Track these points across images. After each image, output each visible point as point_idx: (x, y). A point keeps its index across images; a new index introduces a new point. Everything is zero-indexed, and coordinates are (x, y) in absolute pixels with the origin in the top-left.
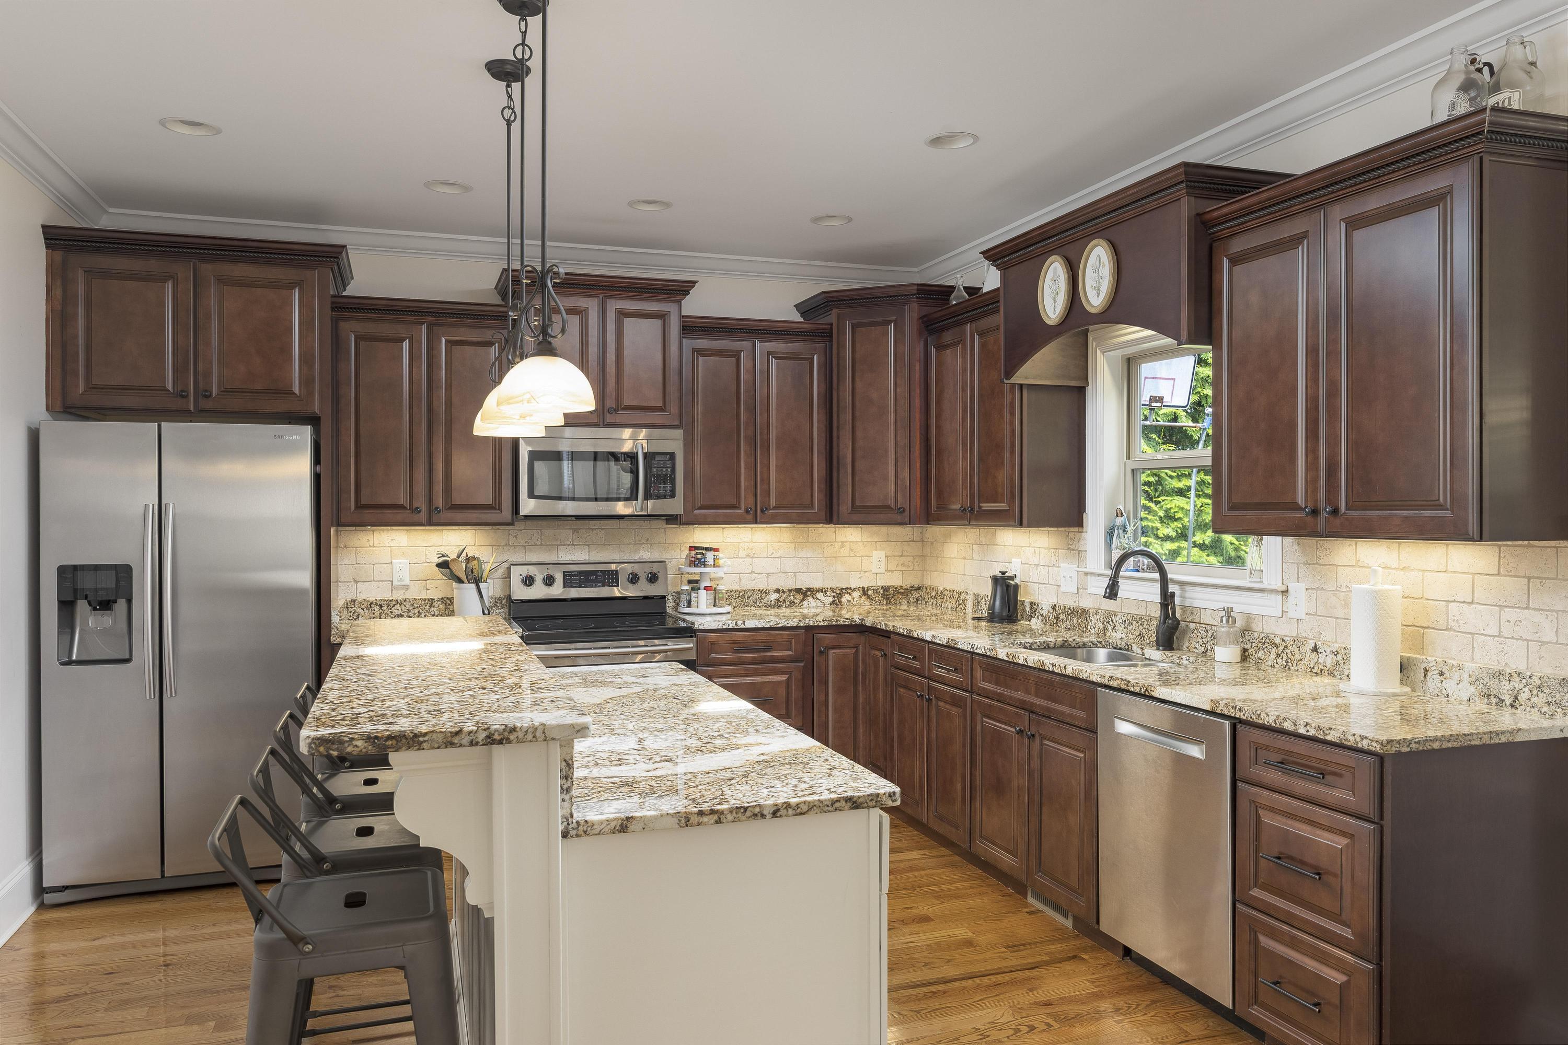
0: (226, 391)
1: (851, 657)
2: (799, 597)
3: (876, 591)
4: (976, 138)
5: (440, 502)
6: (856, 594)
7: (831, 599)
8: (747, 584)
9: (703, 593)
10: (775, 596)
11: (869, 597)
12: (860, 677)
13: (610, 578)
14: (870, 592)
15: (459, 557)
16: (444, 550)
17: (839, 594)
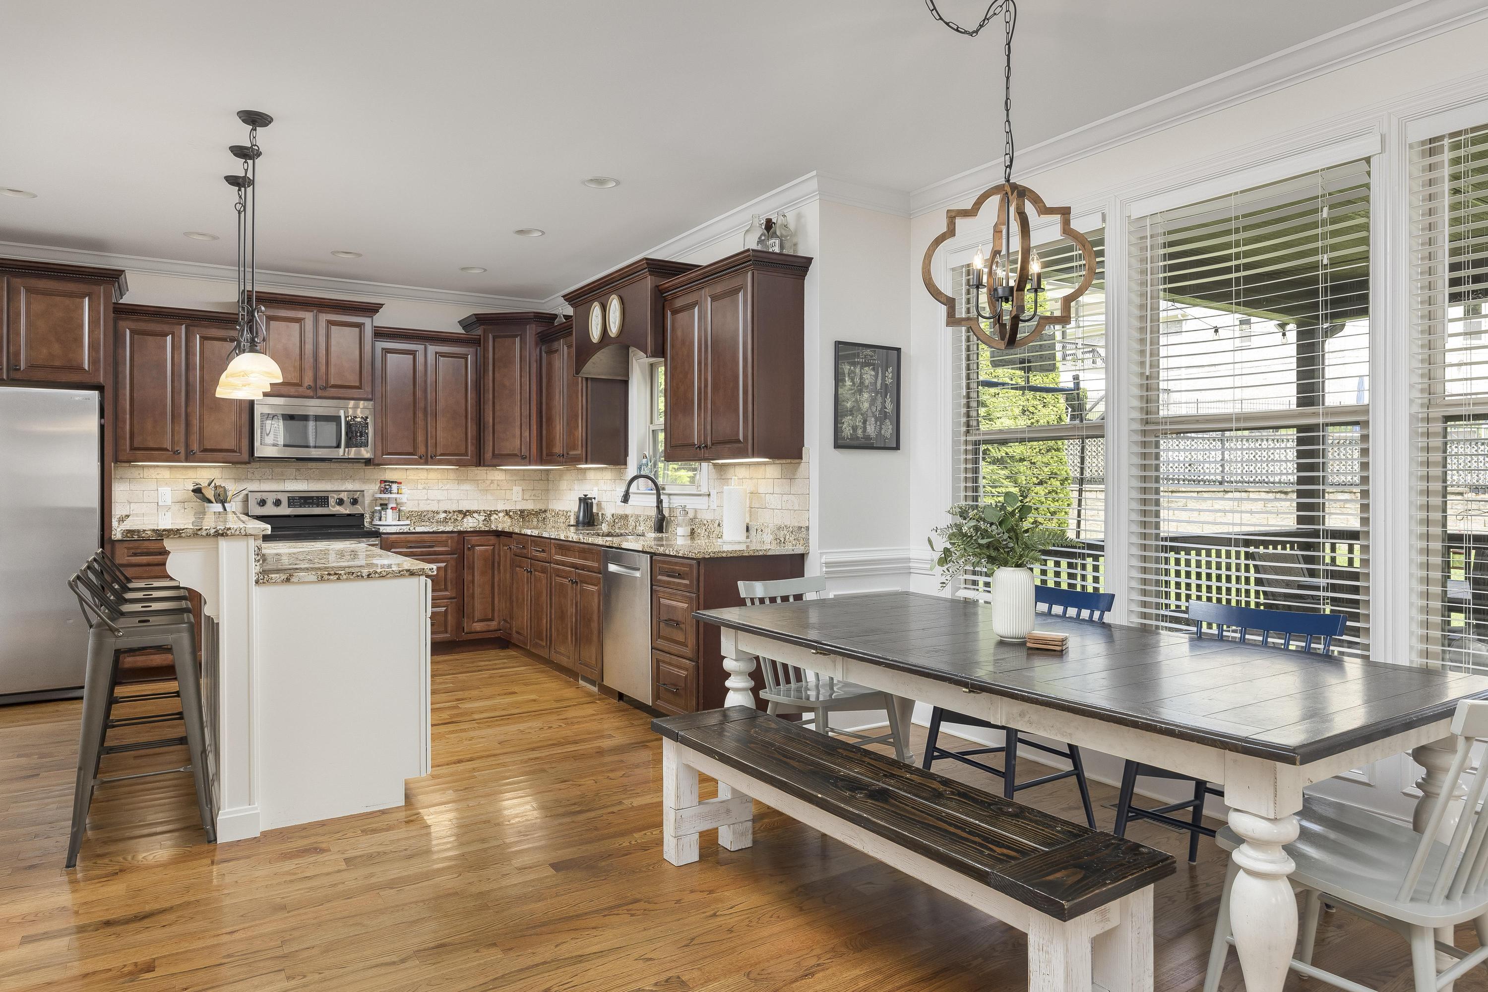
0: (31, 367)
1: (490, 552)
2: (460, 516)
3: (515, 513)
4: (543, 233)
5: (195, 447)
6: (501, 515)
7: (484, 518)
8: (423, 507)
9: (389, 511)
10: (444, 515)
11: (510, 516)
12: (496, 565)
13: (323, 501)
14: (511, 513)
15: (209, 485)
16: (197, 481)
17: (489, 514)
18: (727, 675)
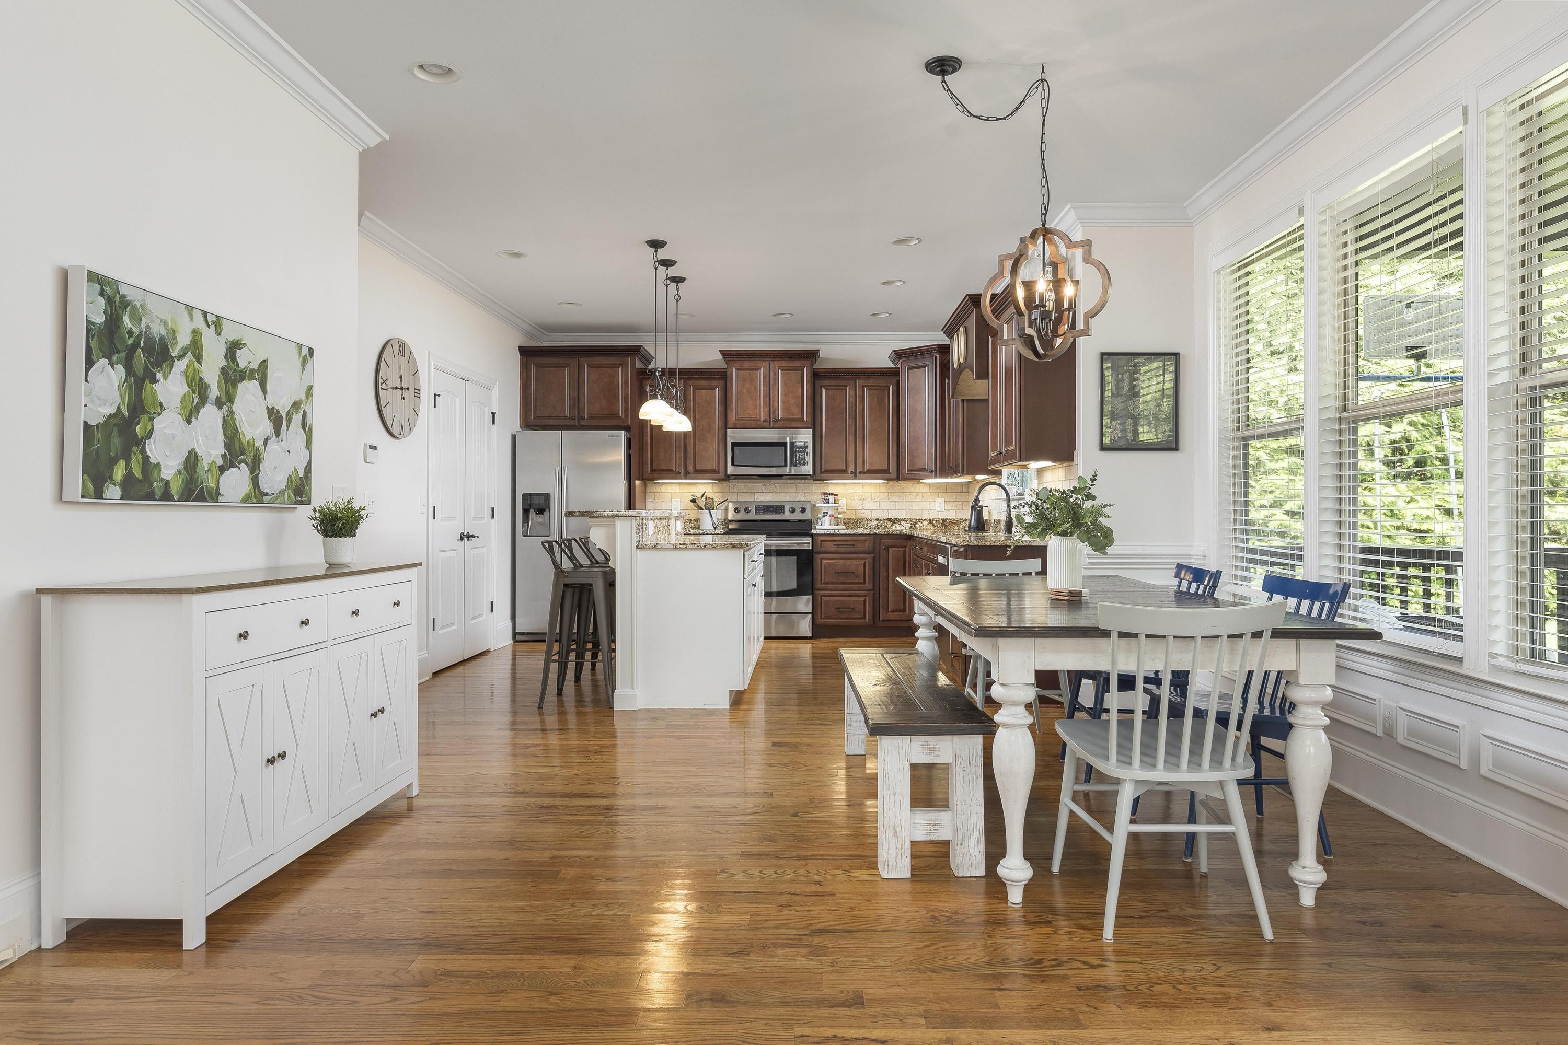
0: (591, 417)
1: (902, 553)
2: (890, 523)
3: (938, 521)
5: (690, 469)
6: (925, 523)
7: (910, 525)
8: (858, 515)
10: (876, 522)
11: (933, 524)
12: (907, 564)
13: (779, 509)
14: (934, 522)
15: (702, 497)
16: (695, 494)
17: (915, 522)
18: (917, 628)
